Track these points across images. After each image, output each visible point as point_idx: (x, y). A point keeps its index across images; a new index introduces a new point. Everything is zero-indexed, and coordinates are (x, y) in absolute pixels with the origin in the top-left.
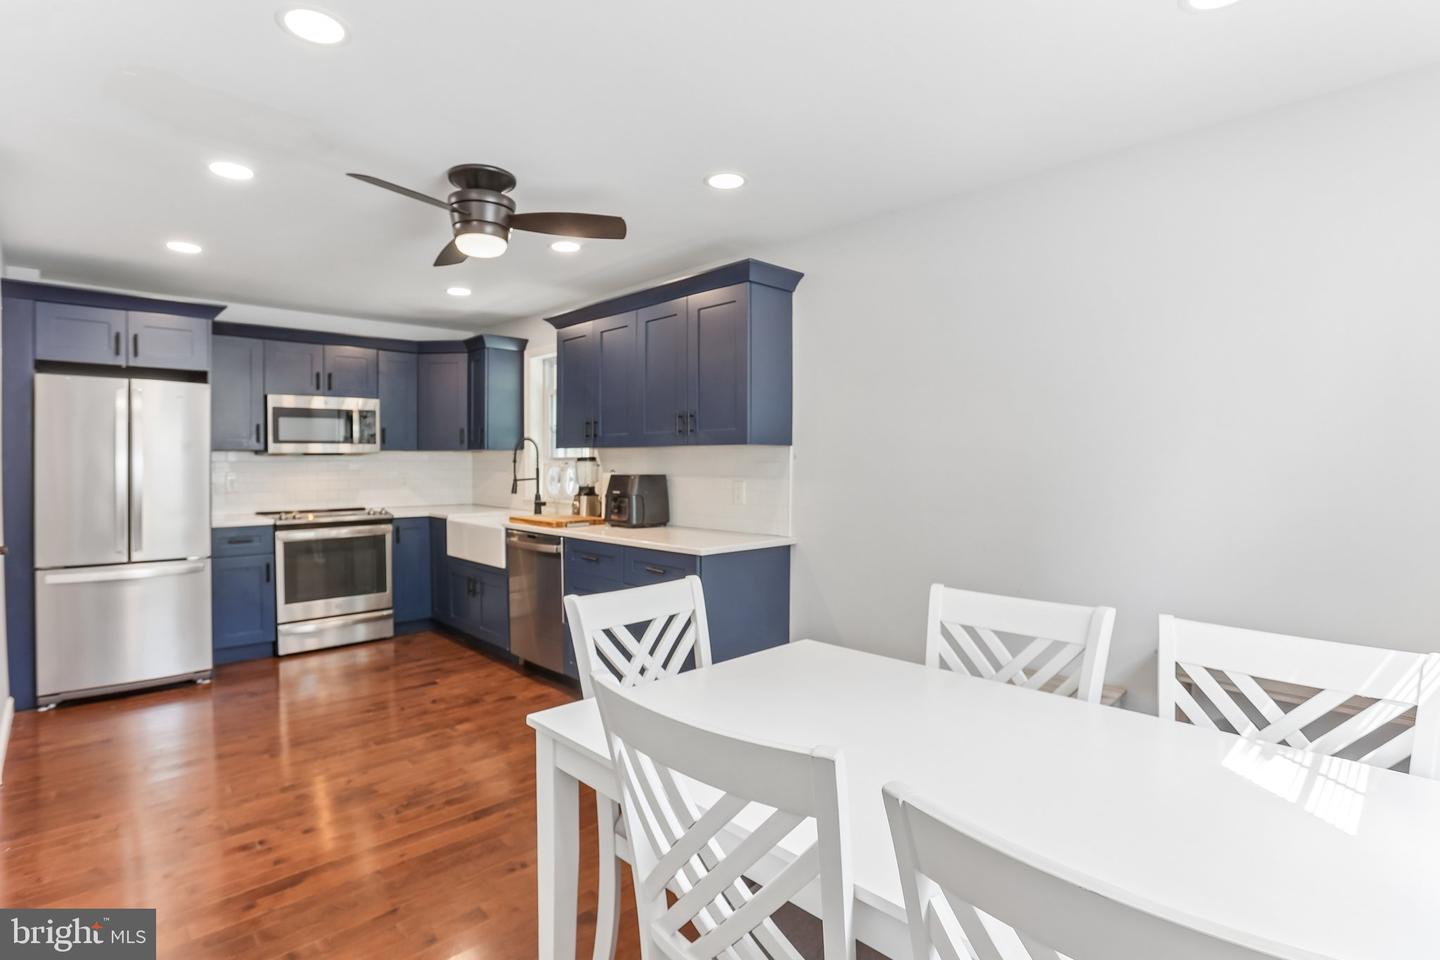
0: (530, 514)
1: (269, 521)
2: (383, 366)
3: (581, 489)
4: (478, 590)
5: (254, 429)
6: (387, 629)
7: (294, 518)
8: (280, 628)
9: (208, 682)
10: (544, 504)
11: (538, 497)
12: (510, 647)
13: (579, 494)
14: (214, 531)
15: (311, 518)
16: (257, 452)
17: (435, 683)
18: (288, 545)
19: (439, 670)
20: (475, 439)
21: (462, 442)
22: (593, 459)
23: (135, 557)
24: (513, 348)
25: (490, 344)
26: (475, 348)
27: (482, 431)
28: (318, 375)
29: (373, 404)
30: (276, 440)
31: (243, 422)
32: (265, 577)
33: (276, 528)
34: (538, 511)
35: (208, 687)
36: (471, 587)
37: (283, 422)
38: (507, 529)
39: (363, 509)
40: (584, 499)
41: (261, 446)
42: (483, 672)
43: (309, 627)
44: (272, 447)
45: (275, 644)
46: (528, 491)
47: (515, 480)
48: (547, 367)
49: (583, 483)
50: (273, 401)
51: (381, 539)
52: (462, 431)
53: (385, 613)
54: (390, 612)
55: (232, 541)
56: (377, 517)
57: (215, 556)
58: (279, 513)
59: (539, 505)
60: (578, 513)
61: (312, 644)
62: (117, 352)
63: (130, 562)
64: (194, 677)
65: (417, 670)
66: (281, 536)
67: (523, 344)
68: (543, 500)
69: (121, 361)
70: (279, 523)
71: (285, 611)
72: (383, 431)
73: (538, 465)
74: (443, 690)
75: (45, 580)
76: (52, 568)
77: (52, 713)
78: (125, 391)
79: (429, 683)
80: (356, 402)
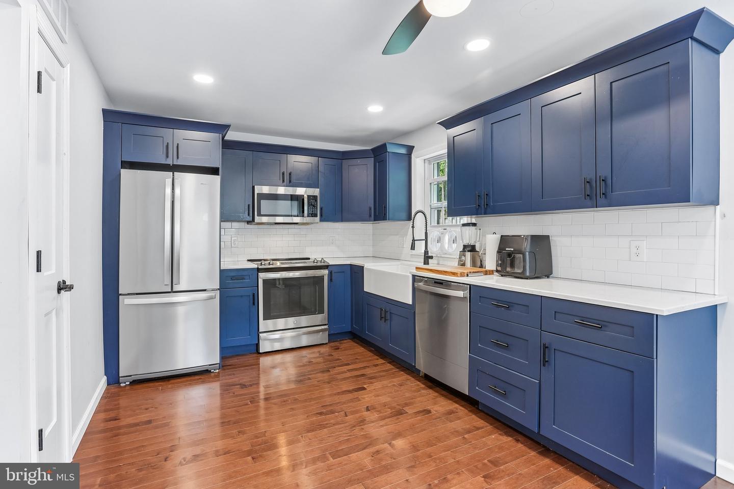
0: (421, 265)
1: (254, 265)
2: (321, 168)
3: (465, 247)
4: (388, 317)
5: (247, 207)
7: (269, 264)
8: (261, 335)
9: (218, 371)
10: (432, 257)
11: (426, 252)
12: (415, 363)
13: (464, 251)
14: (223, 272)
15: (278, 264)
16: (248, 222)
17: (364, 389)
18: (265, 282)
19: (363, 375)
20: (379, 213)
21: (370, 216)
22: (474, 225)
23: (176, 288)
24: (403, 151)
25: (390, 149)
26: (379, 154)
27: (385, 207)
28: (283, 174)
29: (316, 192)
30: (259, 215)
31: (240, 202)
32: (252, 302)
33: (259, 270)
34: (426, 262)
35: (217, 375)
36: (383, 316)
37: (263, 202)
38: (414, 276)
39: (309, 259)
40: (468, 255)
41: (250, 219)
42: (396, 381)
43: (277, 335)
44: (257, 219)
45: (258, 345)
46: (420, 247)
47: (414, 240)
48: (427, 164)
49: (466, 242)
50: (258, 189)
51: (321, 278)
52: (370, 209)
53: (323, 327)
54: (326, 327)
55: (232, 278)
56: (319, 264)
57: (223, 288)
58: (260, 260)
59: (427, 258)
60: (463, 265)
61: (277, 346)
62: (167, 157)
63: (172, 292)
64: (209, 368)
65: (348, 374)
66: (262, 276)
67: (410, 149)
68: (430, 254)
69: (169, 162)
70: (260, 267)
71: (264, 325)
72: (321, 209)
73: (426, 230)
74: (371, 397)
75: (125, 302)
76: (129, 294)
77: (128, 388)
78: (170, 180)
79: (360, 388)
80: (306, 191)
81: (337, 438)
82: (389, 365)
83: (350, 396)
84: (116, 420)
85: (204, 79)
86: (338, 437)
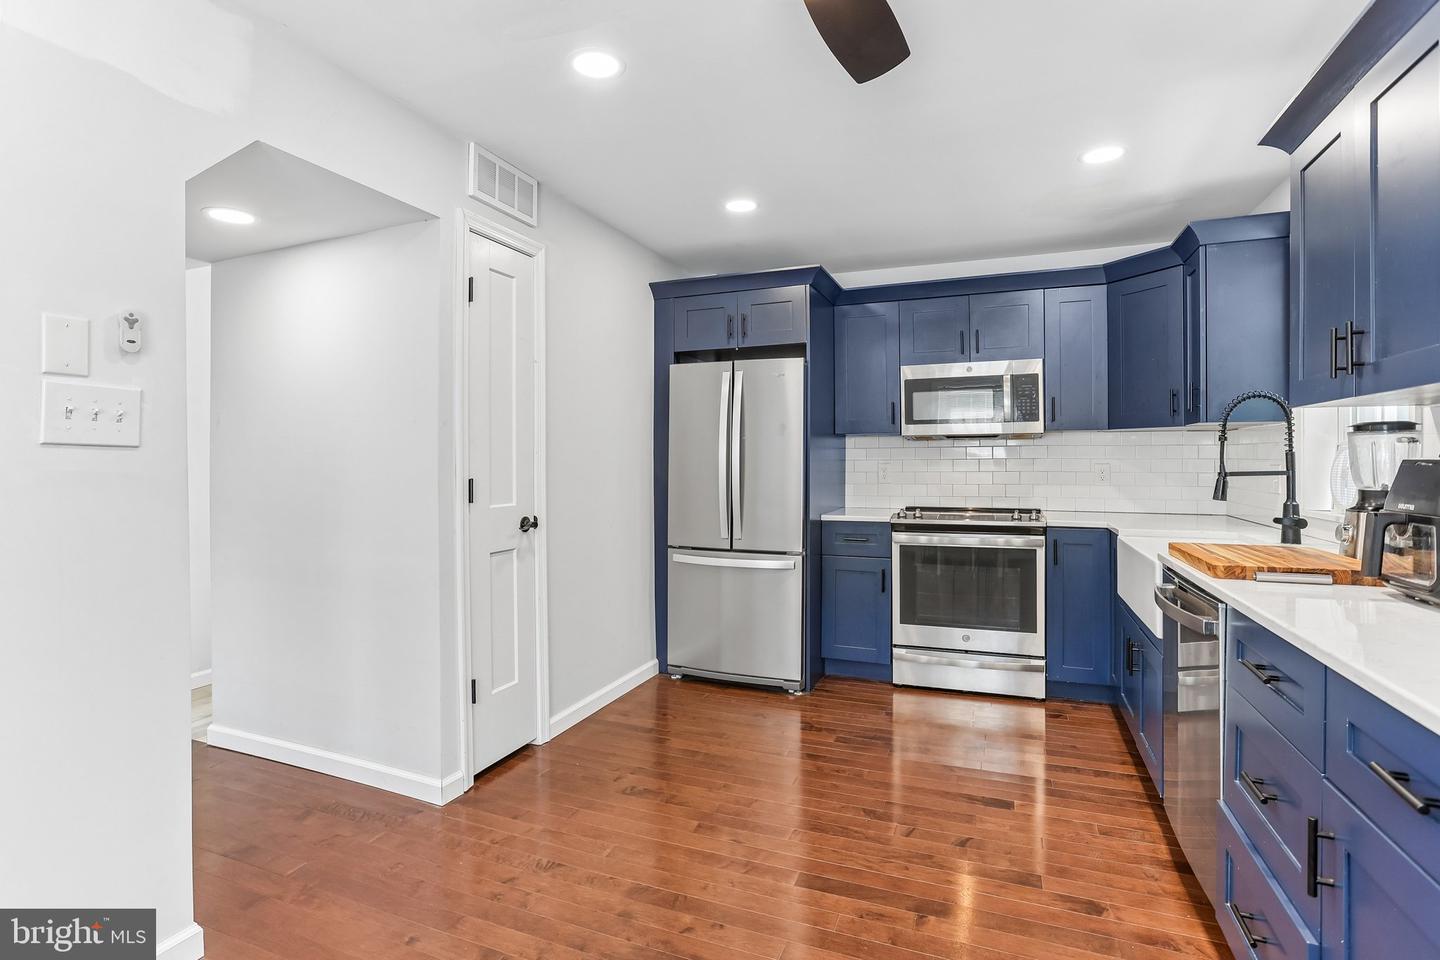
3: (1364, 496)
5: (889, 408)
6: (1036, 686)
7: (914, 516)
8: (896, 650)
9: (797, 692)
11: (1291, 507)
21: (1174, 413)
23: (738, 544)
27: (1197, 389)
28: (962, 336)
29: (1033, 366)
30: (910, 420)
32: (880, 585)
33: (893, 527)
35: (799, 701)
37: (918, 396)
38: (1163, 566)
41: (897, 428)
44: (905, 430)
45: (890, 669)
47: (1223, 475)
49: (1366, 484)
50: (908, 373)
52: (1174, 395)
53: (1035, 663)
54: (1042, 663)
56: (1024, 523)
57: (829, 554)
62: (730, 336)
63: (731, 550)
64: (785, 685)
66: (901, 538)
69: (734, 345)
70: (896, 521)
71: (902, 632)
72: (1052, 402)
73: (1291, 446)
74: (1004, 826)
75: (676, 557)
76: (680, 547)
77: (678, 683)
78: (729, 374)
79: (1001, 801)
80: (1010, 364)
81: (842, 860)
82: (1139, 783)
83: (964, 807)
84: (625, 715)
85: (741, 206)
86: (846, 860)
